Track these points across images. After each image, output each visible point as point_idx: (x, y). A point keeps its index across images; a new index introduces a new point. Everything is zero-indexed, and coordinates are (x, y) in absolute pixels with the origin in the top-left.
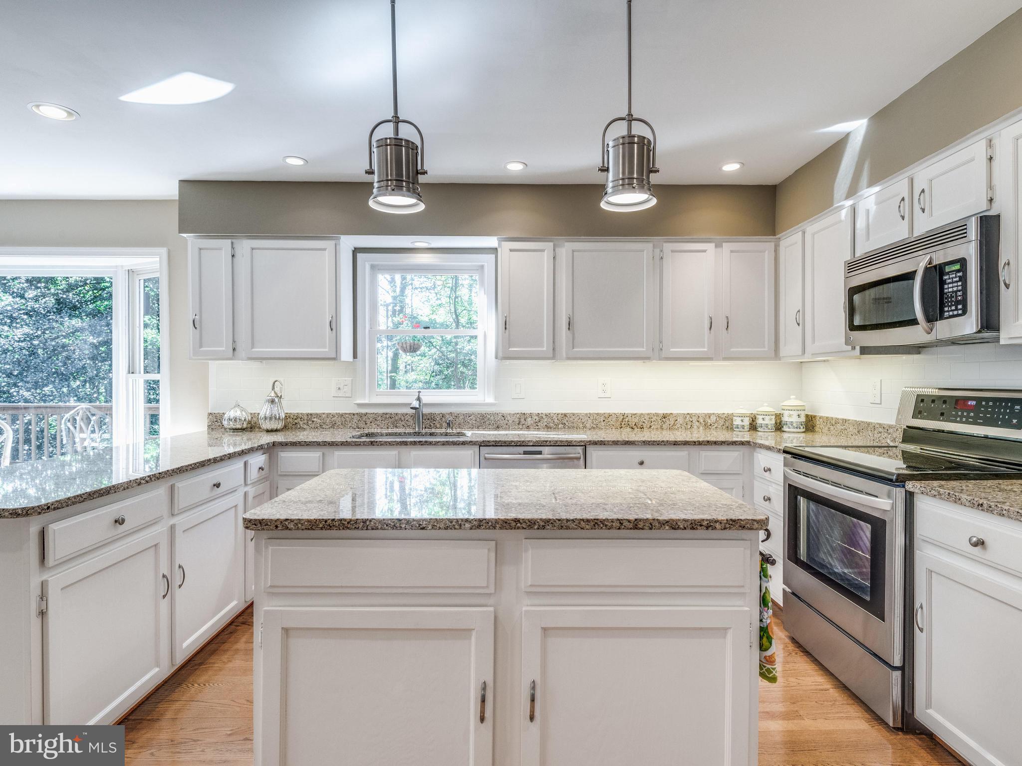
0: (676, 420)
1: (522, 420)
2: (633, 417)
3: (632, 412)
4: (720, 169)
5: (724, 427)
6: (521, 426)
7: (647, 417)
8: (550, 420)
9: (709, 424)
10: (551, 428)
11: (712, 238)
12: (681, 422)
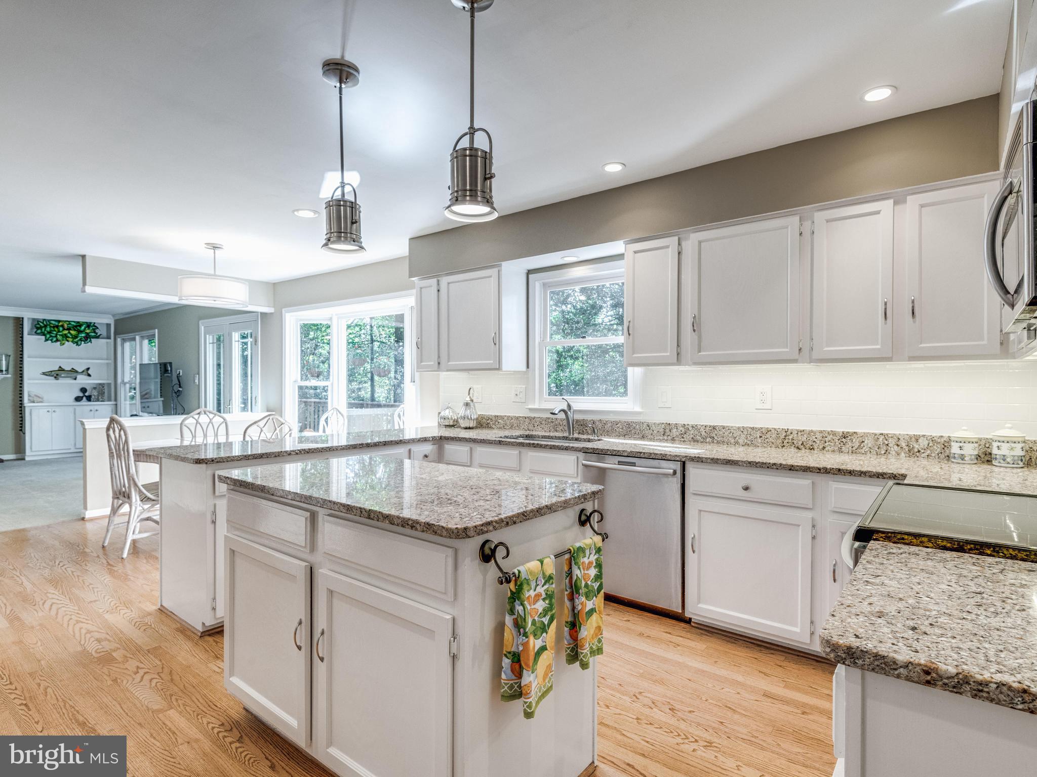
0: (863, 442)
1: (667, 431)
2: (800, 434)
3: (798, 428)
4: (862, 99)
5: (942, 456)
6: (666, 438)
7: (819, 436)
8: (696, 432)
9: (916, 450)
10: (698, 441)
11: (890, 193)
12: (870, 445)
